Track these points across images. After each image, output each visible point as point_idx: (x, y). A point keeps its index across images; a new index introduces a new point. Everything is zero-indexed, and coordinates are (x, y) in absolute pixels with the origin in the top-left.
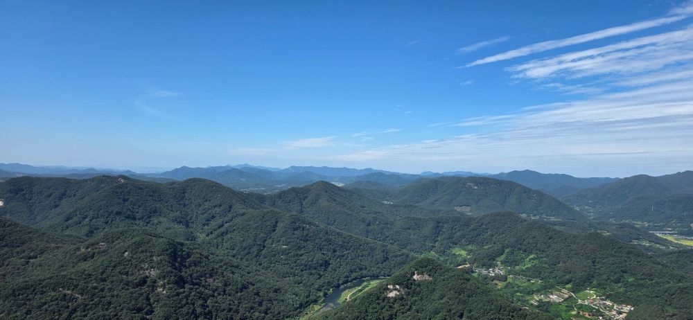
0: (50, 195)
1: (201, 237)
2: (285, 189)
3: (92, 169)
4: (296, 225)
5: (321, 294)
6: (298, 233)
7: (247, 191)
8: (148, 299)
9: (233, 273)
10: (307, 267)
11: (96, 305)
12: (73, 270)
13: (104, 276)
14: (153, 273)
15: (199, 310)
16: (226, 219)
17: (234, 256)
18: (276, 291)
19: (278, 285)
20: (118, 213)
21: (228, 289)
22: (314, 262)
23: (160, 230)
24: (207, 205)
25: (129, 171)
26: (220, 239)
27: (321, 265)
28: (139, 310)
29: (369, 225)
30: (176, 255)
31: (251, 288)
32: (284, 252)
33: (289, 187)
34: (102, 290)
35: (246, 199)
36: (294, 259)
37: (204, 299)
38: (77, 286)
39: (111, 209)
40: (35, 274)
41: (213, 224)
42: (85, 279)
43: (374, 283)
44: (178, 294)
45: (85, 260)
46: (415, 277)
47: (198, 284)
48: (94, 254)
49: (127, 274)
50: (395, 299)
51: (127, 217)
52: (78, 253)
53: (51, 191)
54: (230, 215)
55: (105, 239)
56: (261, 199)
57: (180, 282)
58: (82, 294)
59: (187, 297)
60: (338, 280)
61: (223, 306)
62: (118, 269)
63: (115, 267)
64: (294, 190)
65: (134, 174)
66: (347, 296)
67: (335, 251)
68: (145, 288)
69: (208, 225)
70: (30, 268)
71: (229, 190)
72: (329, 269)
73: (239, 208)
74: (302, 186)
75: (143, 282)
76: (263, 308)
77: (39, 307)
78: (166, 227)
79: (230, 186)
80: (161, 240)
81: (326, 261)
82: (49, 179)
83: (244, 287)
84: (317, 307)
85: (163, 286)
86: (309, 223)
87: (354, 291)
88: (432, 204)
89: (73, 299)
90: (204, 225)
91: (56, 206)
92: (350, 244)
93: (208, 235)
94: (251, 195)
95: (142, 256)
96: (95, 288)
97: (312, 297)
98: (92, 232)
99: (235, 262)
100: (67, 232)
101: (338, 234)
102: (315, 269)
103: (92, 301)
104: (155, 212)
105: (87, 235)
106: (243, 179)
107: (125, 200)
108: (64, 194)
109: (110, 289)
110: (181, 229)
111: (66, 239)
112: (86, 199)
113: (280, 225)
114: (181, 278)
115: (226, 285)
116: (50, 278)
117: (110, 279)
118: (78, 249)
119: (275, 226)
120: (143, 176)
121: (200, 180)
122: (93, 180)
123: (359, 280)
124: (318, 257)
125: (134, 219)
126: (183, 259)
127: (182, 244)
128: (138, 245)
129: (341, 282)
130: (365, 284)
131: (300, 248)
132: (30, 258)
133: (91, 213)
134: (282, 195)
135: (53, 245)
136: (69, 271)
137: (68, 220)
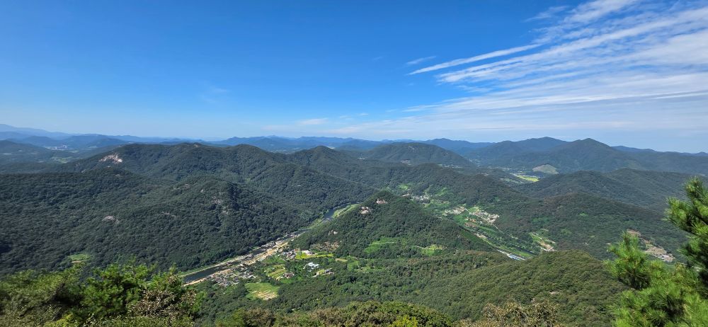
0: (152, 155)
1: (248, 180)
2: (298, 151)
4: (306, 172)
5: (322, 213)
6: (307, 177)
7: (275, 152)
8: (217, 217)
9: (268, 201)
10: (313, 197)
11: (185, 221)
12: (170, 201)
13: (189, 204)
14: (220, 202)
15: (248, 223)
16: (262, 169)
17: (268, 191)
18: (295, 211)
19: (295, 208)
20: (195, 166)
21: (265, 211)
22: (318, 194)
23: (222, 176)
24: (251, 161)
25: (200, 140)
26: (259, 181)
27: (322, 196)
28: (212, 224)
29: (350, 172)
30: (233, 191)
31: (280, 210)
32: (299, 189)
33: (301, 150)
34: (189, 212)
35: (275, 157)
36: (305, 193)
37: (251, 217)
38: (173, 210)
39: (190, 164)
40: (146, 203)
41: (255, 172)
42: (178, 206)
43: (354, 206)
44: (235, 214)
45: (177, 195)
46: (377, 202)
47: (248, 208)
48: (182, 191)
49: (203, 202)
50: (366, 215)
51: (202, 168)
52: (172, 190)
53: (152, 153)
54: (265, 167)
55: (189, 182)
56: (284, 157)
57: (236, 207)
58: (176, 215)
59: (241, 216)
60: (332, 205)
61: (263, 221)
62: (197, 200)
63: (195, 198)
64: (305, 152)
65: (203, 142)
66: (337, 213)
67: (330, 188)
68: (215, 211)
69: (251, 173)
70: (143, 200)
71: (264, 151)
72: (327, 198)
73: (270, 162)
74: (309, 149)
75: (214, 207)
76: (287, 221)
77: (150, 223)
78: (226, 175)
79: (264, 149)
80: (223, 182)
81: (325, 194)
82: (150, 145)
83: (275, 210)
84: (319, 221)
85: (226, 209)
86: (314, 172)
87: (342, 210)
88: (388, 159)
89: (171, 218)
90: (249, 173)
91: (156, 162)
92: (339, 183)
93: (252, 179)
94: (277, 154)
95: (212, 192)
96: (184, 211)
97: (316, 215)
98: (180, 178)
99: (269, 195)
100: (164, 178)
101: (332, 177)
102: (318, 198)
103: (183, 219)
104: (218, 165)
105: (177, 180)
107: (199, 158)
108: (160, 155)
109: (193, 212)
110: (234, 175)
111: (164, 182)
112: (175, 158)
113: (296, 173)
114: (237, 205)
115: (264, 208)
116: (156, 206)
117: (193, 206)
118: (172, 188)
119: (293, 173)
120: (210, 143)
121: (246, 145)
122: (178, 146)
123: (344, 205)
124: (320, 191)
125: (206, 169)
126: (237, 194)
127: (236, 185)
128: (209, 185)
129: (334, 206)
130: (348, 207)
131: (308, 186)
132: (142, 194)
133: (178, 166)
134: (297, 154)
135: (156, 186)
136: (167, 201)
137: (164, 170)
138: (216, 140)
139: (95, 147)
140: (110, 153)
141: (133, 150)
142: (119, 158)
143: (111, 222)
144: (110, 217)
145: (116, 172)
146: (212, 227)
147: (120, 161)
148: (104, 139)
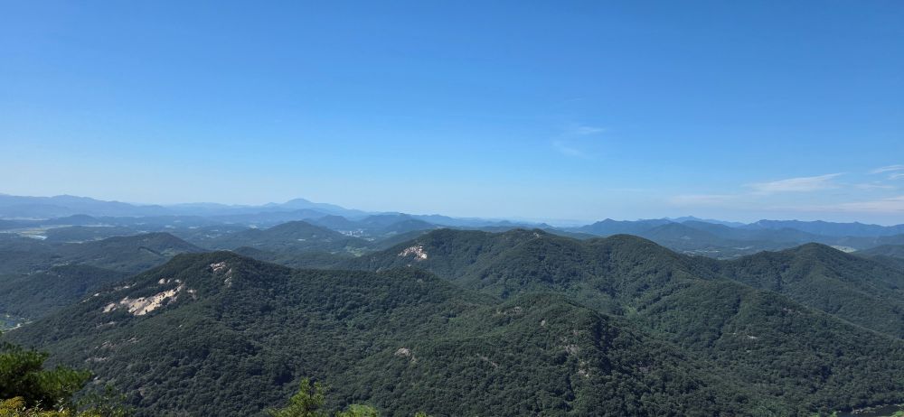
0: (468, 249)
1: (632, 311)
2: (751, 253)
3: (507, 222)
4: (771, 306)
6: (774, 320)
7: (693, 253)
8: (568, 381)
9: (675, 365)
10: (789, 372)
11: (513, 378)
12: (490, 335)
13: (520, 346)
14: (574, 350)
15: (630, 407)
16: (663, 289)
17: (675, 342)
18: (740, 400)
19: (743, 391)
20: (534, 274)
21: (669, 385)
22: (804, 365)
23: (580, 297)
24: (638, 270)
25: (544, 224)
26: (656, 317)
27: (816, 373)
28: (559, 393)
30: (601, 331)
31: (702, 389)
32: (751, 345)
33: (758, 251)
34: (519, 362)
35: (693, 264)
36: (768, 358)
37: (636, 393)
38: (493, 353)
39: (526, 268)
40: (455, 335)
41: (647, 295)
42: (501, 346)
44: (603, 381)
45: (501, 325)
47: (629, 373)
48: (510, 318)
49: (544, 346)
51: (543, 279)
52: (494, 315)
53: (468, 244)
54: (669, 286)
55: (521, 303)
56: (714, 266)
57: (606, 366)
58: (498, 363)
59: (615, 386)
60: (848, 400)
61: (662, 407)
62: (534, 340)
63: (532, 336)
64: (766, 255)
65: (550, 228)
67: (840, 354)
68: (564, 368)
69: (639, 296)
70: (450, 327)
71: (666, 251)
72: (831, 380)
73: (681, 276)
74: (779, 250)
75: (562, 359)
77: (458, 371)
78: (587, 295)
79: (669, 246)
80: (581, 310)
81: (824, 368)
82: (466, 232)
83: (691, 387)
85: (586, 368)
86: (794, 307)
89: (490, 368)
90: (634, 296)
91: (473, 262)
92: (869, 346)
93: (639, 310)
94: (698, 259)
95: (561, 327)
96: (511, 358)
98: (507, 293)
99: (678, 350)
100: (483, 291)
101: (846, 327)
102: (805, 377)
103: (509, 372)
104: (574, 274)
105: (502, 297)
106: (687, 238)
107: (541, 259)
108: (480, 249)
109: (526, 362)
110: (604, 298)
111: (482, 298)
112: (501, 255)
113: (744, 305)
114: (607, 360)
115: (665, 379)
116: (468, 341)
117: (527, 350)
118: (494, 311)
119: (736, 305)
120: (560, 230)
121: (628, 237)
122: (508, 234)
124: (810, 358)
125: (551, 281)
126: (609, 338)
127: (607, 318)
128: (557, 313)
129: (852, 404)
131: (778, 343)
132: (450, 316)
133: (506, 271)
134: (746, 262)
135: (471, 304)
136: (486, 335)
137: (484, 276)
138: (571, 225)
139: (395, 233)
140: (412, 244)
141: (443, 239)
142: (423, 251)
143: (406, 359)
144: (405, 351)
145: (419, 275)
146: (557, 400)
147: (424, 256)
148: (406, 221)
